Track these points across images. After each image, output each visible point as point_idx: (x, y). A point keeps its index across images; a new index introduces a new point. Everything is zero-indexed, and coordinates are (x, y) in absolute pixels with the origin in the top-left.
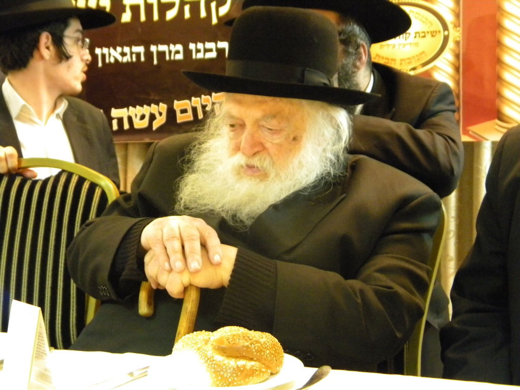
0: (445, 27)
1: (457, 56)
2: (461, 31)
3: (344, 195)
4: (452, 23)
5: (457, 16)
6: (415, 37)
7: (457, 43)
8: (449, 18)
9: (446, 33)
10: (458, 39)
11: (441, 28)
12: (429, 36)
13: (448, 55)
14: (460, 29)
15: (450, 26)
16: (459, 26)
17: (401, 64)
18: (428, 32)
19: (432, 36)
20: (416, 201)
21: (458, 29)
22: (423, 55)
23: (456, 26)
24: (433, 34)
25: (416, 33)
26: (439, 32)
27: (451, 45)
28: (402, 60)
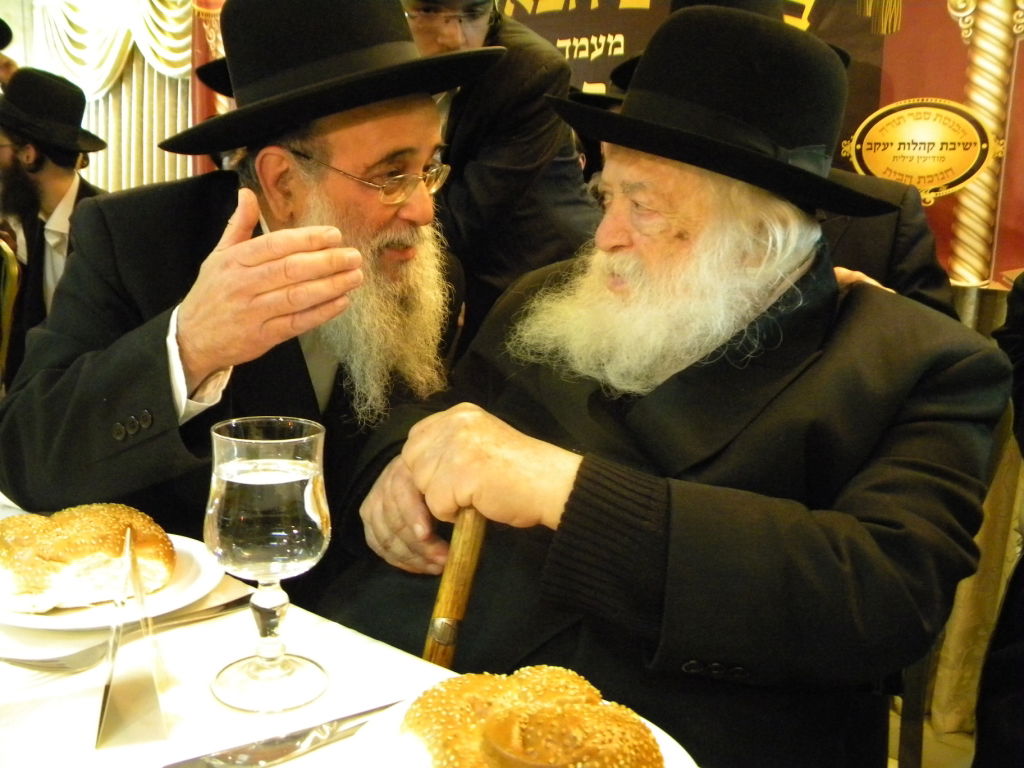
0: (984, 138)
1: (996, 177)
2: (1005, 144)
3: (821, 352)
4: (993, 133)
5: (1002, 124)
6: (941, 149)
7: (999, 160)
8: (990, 126)
9: (984, 146)
10: (1000, 155)
11: (977, 139)
12: (960, 149)
13: (984, 175)
14: (1005, 142)
15: (991, 138)
16: (1003, 138)
17: (919, 182)
18: (959, 144)
19: (965, 149)
20: (965, 361)
21: (1001, 142)
22: (950, 173)
23: (998, 138)
24: (966, 146)
25: (943, 144)
26: (975, 144)
27: (989, 161)
28: (920, 177)
